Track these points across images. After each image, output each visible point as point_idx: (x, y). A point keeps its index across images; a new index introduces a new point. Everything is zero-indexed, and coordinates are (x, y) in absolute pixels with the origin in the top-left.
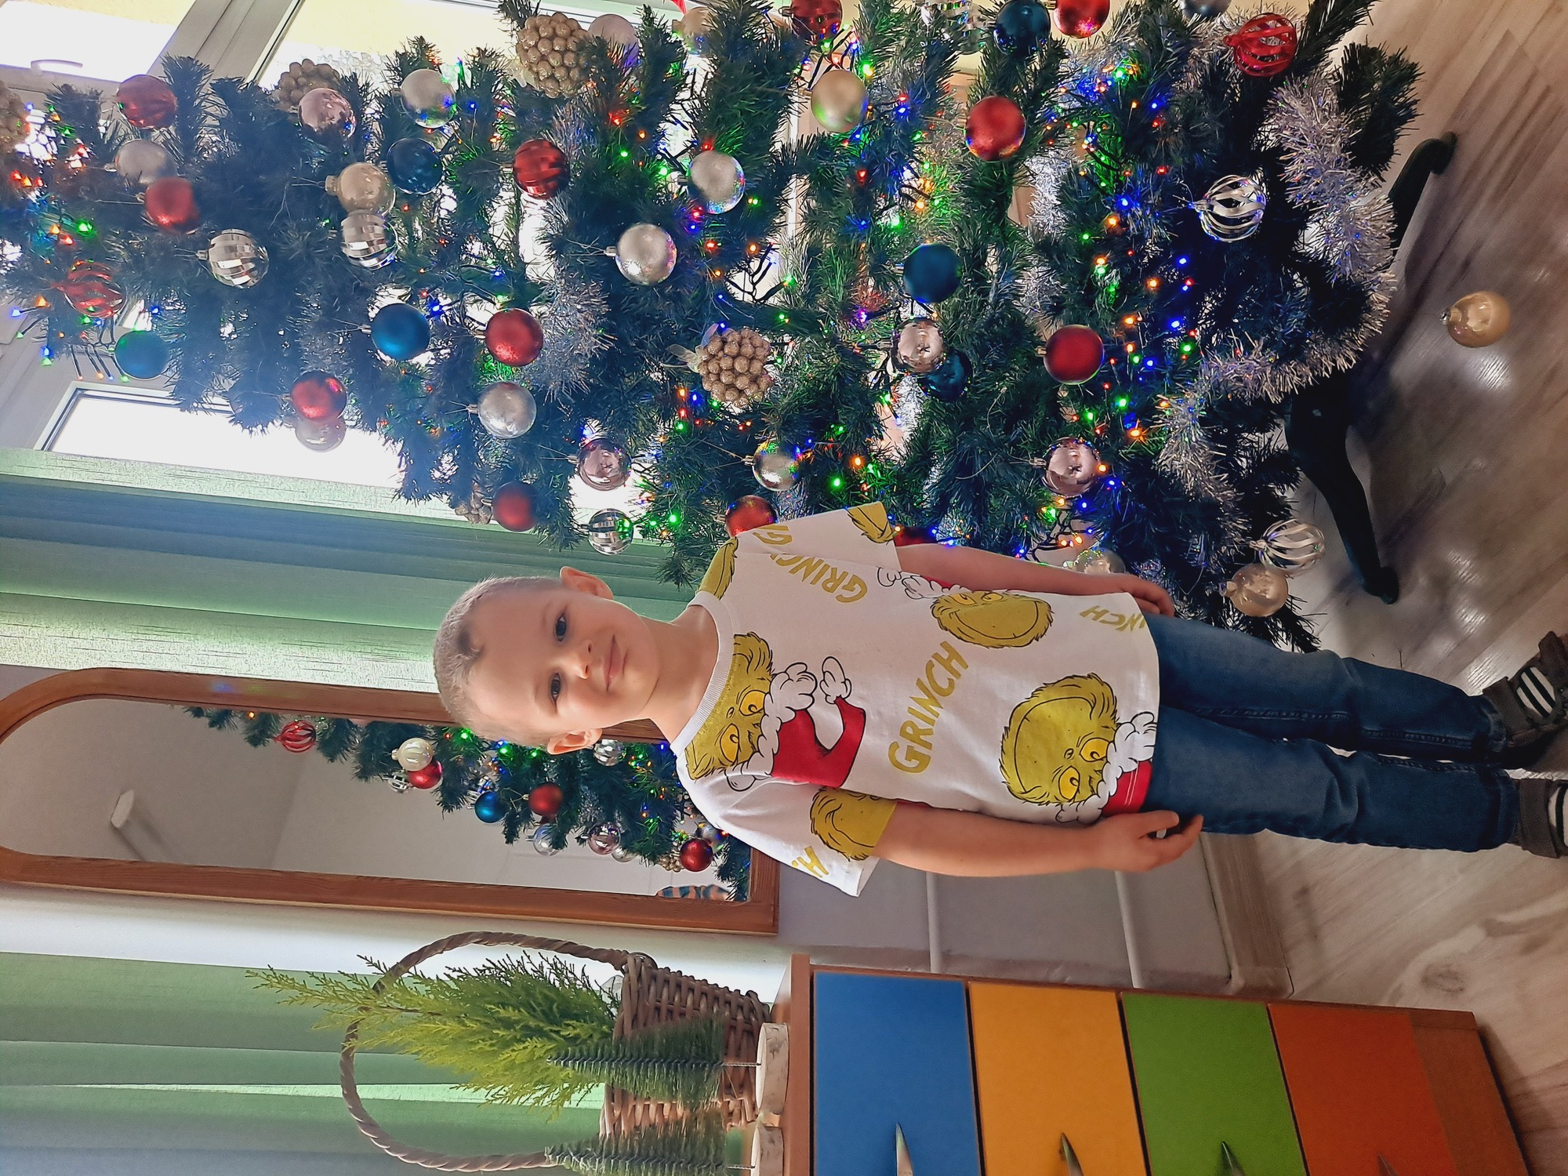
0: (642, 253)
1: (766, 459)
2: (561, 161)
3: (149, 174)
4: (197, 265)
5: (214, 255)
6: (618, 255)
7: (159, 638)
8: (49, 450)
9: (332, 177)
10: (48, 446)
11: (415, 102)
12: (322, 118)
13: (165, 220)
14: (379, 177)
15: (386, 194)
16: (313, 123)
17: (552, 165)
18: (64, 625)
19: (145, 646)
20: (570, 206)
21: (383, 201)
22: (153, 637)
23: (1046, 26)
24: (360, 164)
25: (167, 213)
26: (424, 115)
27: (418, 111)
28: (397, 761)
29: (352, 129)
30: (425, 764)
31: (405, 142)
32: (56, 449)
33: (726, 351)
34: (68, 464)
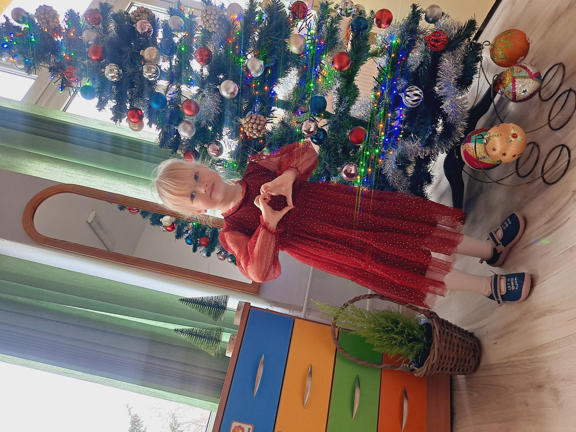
0: (227, 90)
2: (209, 55)
4: (101, 73)
5: (106, 71)
6: (220, 88)
7: (91, 176)
8: (65, 111)
9: (143, 50)
10: (65, 110)
11: (171, 26)
12: (142, 30)
13: (93, 58)
14: (157, 52)
15: (158, 57)
16: (140, 31)
17: (206, 56)
18: (64, 168)
19: (87, 178)
21: (157, 59)
22: (89, 176)
26: (173, 31)
27: (172, 29)
28: (161, 222)
29: (151, 34)
30: (170, 224)
31: (167, 40)
32: (67, 111)
33: (251, 121)
34: (70, 116)
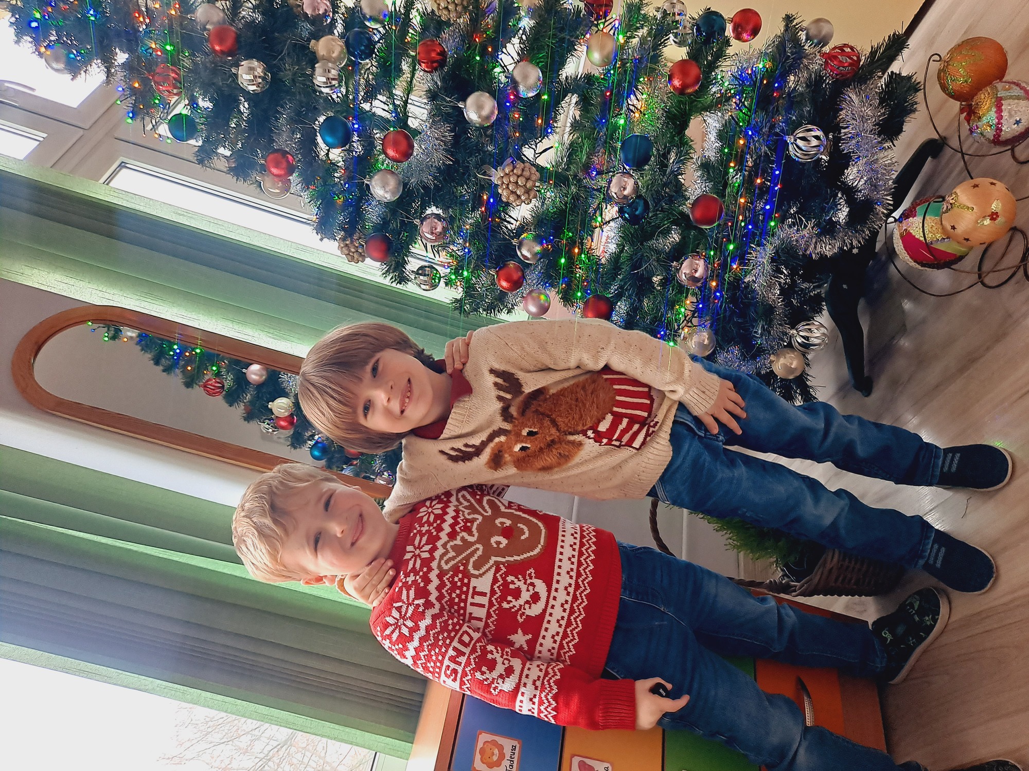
0: (479, 107)
1: (525, 241)
2: (443, 53)
3: (212, 23)
4: (230, 76)
5: (241, 71)
6: (465, 106)
9: (315, 41)
11: (367, 11)
12: (314, 10)
13: (217, 48)
14: (341, 46)
15: (342, 56)
16: (309, 12)
17: (438, 54)
19: (142, 304)
20: (444, 78)
21: (339, 59)
23: (724, 30)
24: (331, 36)
25: (220, 44)
26: (371, 19)
27: (368, 17)
28: (271, 410)
29: (329, 20)
31: (357, 31)
33: (515, 171)
